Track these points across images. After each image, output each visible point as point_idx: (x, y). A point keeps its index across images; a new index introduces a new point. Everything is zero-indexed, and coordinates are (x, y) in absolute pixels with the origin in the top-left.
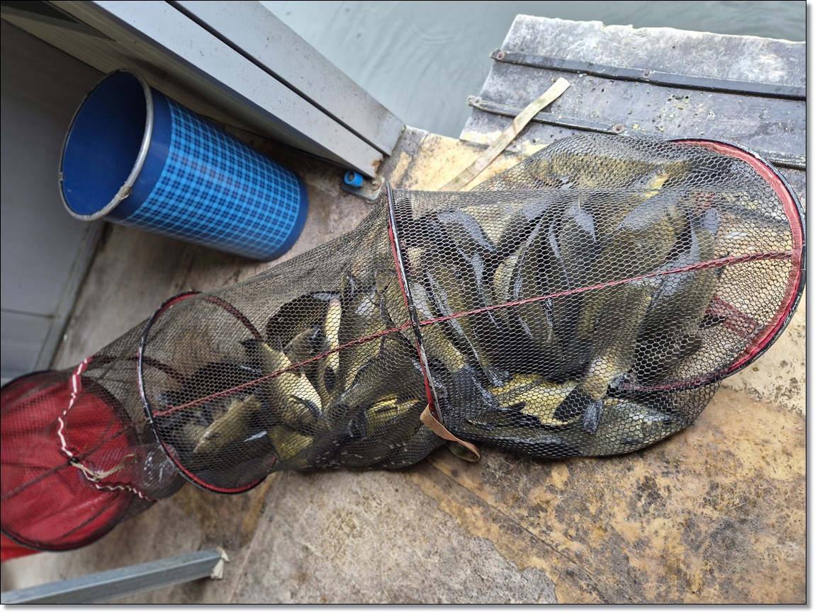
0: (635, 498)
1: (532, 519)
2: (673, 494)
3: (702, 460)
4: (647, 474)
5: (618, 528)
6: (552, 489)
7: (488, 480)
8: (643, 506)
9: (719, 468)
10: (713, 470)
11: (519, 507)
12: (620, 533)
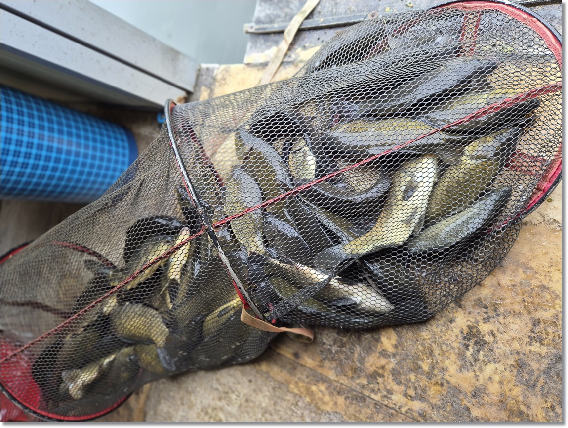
0: (463, 349)
1: (372, 386)
2: (498, 338)
3: (519, 299)
4: (469, 323)
5: (453, 381)
6: (384, 354)
7: (327, 356)
8: (472, 355)
9: (536, 303)
10: (531, 307)
11: (359, 377)
12: (456, 386)
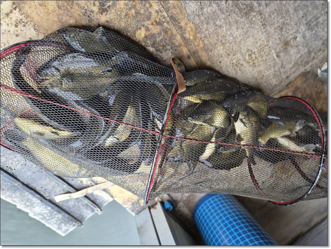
0: (111, 8)
3: (73, 10)
4: (101, 15)
6: (147, 29)
7: (175, 47)
11: (166, 28)
